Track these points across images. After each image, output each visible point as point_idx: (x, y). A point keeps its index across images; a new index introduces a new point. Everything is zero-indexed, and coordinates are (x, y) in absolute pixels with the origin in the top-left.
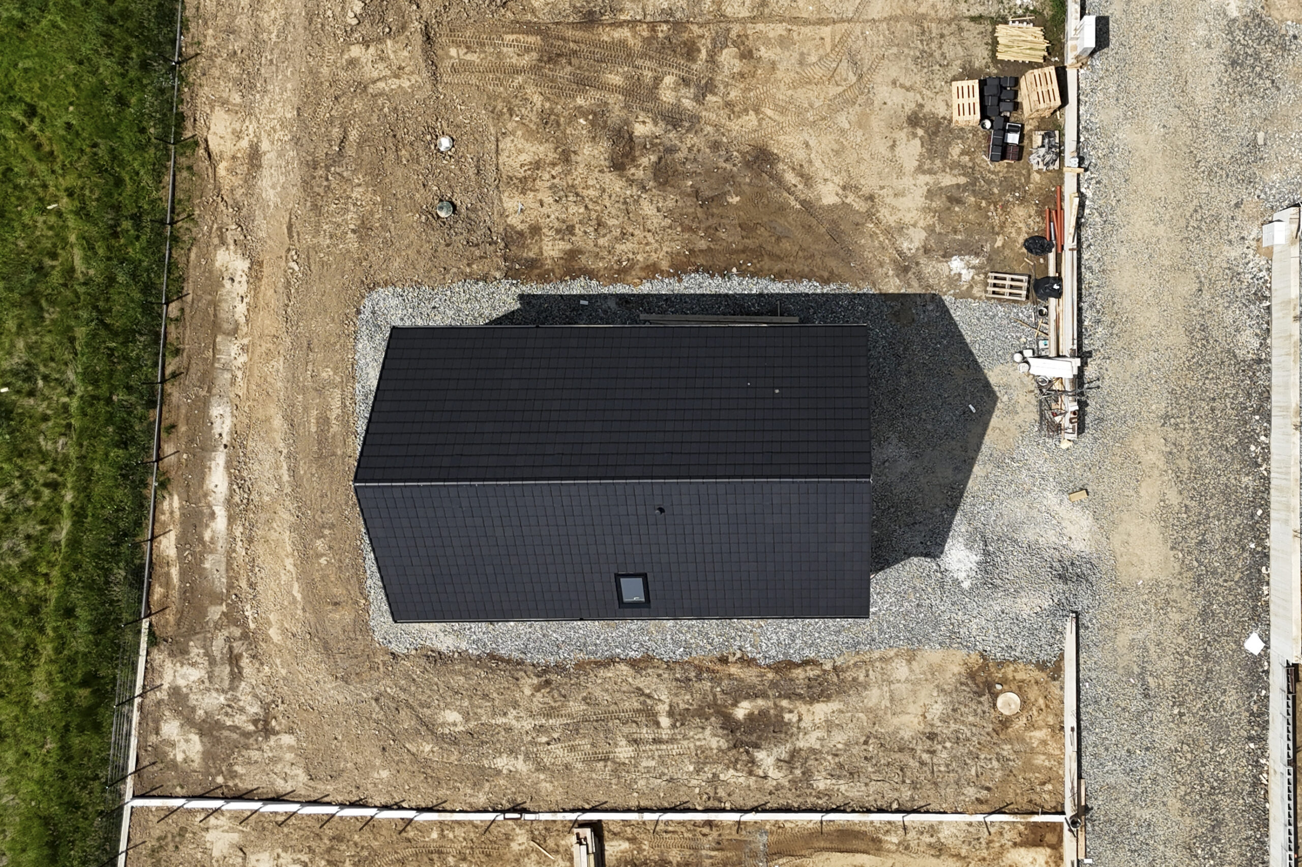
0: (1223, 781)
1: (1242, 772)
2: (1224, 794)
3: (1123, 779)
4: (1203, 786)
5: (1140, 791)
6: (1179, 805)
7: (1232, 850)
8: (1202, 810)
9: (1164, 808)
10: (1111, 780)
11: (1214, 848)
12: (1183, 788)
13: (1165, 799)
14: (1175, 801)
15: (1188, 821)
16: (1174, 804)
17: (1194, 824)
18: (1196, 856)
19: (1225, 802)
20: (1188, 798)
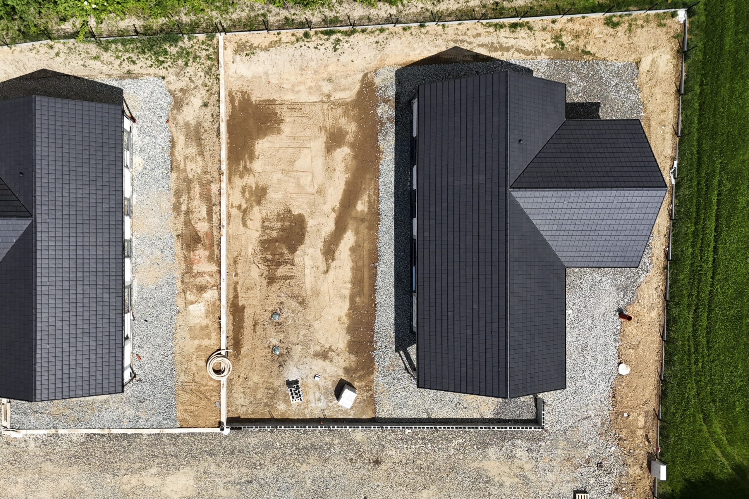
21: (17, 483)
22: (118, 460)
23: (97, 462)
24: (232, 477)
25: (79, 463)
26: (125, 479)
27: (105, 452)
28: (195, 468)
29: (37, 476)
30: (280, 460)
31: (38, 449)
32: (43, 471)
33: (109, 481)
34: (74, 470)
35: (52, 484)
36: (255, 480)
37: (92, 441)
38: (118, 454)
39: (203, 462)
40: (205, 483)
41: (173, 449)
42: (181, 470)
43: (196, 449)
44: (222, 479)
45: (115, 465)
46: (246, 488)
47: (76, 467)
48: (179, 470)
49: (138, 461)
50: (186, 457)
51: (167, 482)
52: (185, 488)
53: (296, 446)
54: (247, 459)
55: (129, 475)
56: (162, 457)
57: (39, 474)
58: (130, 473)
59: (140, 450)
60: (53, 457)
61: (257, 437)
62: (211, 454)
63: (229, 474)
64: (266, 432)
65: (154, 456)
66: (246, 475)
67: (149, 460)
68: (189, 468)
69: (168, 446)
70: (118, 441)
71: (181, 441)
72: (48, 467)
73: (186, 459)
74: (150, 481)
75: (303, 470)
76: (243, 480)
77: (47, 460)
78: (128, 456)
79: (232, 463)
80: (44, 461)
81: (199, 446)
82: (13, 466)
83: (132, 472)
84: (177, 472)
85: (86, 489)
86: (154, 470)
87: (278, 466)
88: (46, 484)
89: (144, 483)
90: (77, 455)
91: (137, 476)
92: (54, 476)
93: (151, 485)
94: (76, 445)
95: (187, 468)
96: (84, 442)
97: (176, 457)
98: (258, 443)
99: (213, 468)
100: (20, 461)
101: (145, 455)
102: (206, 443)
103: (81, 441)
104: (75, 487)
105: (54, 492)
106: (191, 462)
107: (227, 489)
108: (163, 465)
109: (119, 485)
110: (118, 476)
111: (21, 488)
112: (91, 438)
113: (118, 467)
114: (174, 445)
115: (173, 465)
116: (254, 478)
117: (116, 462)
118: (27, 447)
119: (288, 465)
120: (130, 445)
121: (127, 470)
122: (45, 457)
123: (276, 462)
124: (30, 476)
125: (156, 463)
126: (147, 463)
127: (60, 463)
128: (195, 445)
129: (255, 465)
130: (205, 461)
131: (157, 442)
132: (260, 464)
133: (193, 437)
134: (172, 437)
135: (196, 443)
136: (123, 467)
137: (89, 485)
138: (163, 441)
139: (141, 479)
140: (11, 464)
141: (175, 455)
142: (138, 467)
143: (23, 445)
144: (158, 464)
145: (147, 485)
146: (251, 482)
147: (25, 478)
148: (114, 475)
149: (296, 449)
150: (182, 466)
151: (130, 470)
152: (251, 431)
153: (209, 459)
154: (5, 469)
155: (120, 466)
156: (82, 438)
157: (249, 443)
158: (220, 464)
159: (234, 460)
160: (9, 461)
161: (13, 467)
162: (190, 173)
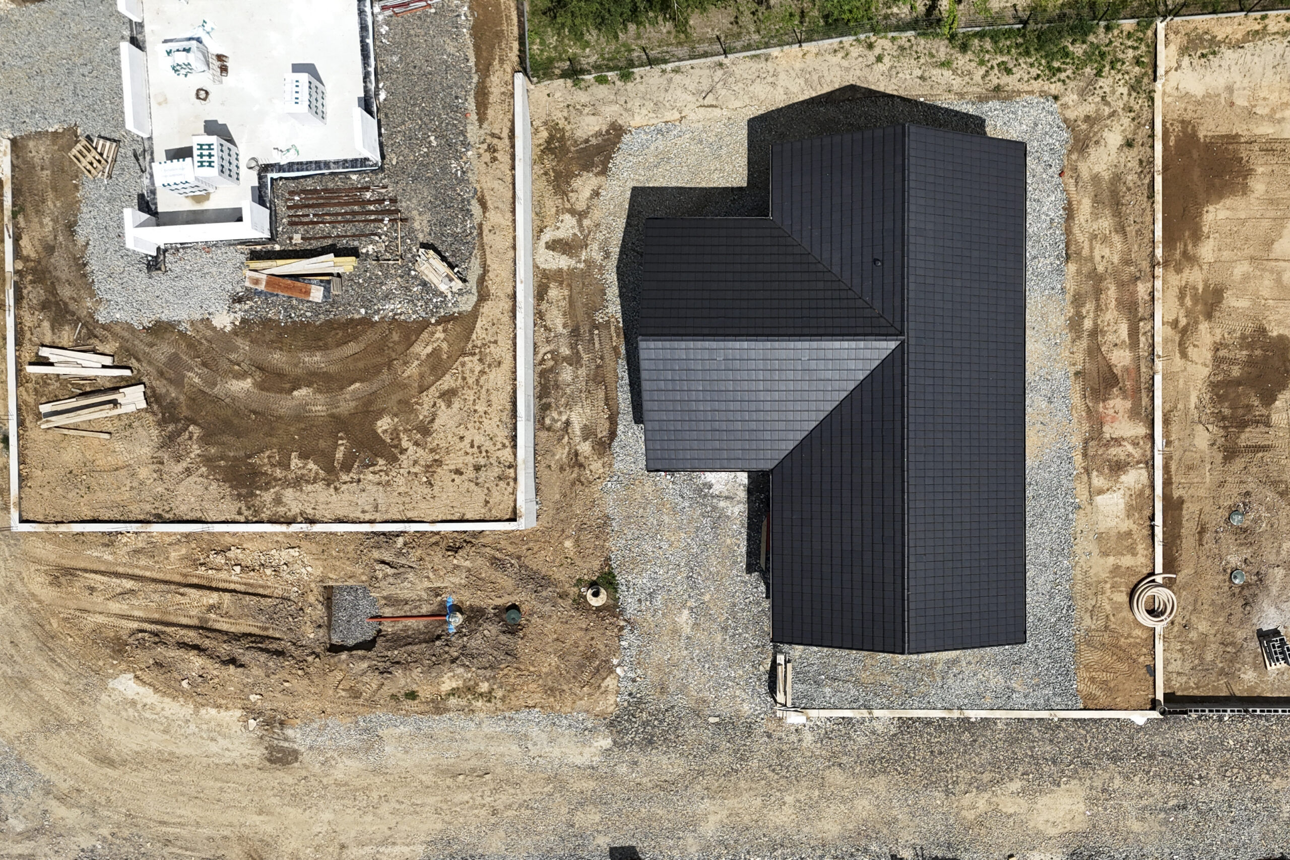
21: (784, 803)
22: (954, 766)
23: (918, 769)
24: (1151, 799)
25: (888, 770)
26: (967, 800)
27: (932, 752)
28: (1088, 782)
29: (817, 793)
30: (1235, 771)
31: (819, 745)
32: (827, 785)
33: (939, 802)
34: (880, 784)
35: (842, 806)
36: (1191, 804)
37: (909, 733)
38: (955, 756)
39: (1100, 772)
40: (1105, 809)
41: (1048, 748)
42: (1063, 786)
43: (1089, 748)
44: (1134, 802)
45: (949, 775)
46: (1176, 818)
47: (882, 777)
48: (1059, 785)
49: (989, 768)
50: (1071, 762)
51: (1039, 806)
52: (1069, 817)
53: (1263, 745)
54: (1177, 768)
55: (974, 793)
56: (1029, 763)
57: (819, 789)
58: (974, 790)
59: (991, 750)
60: (844, 760)
61: (1193, 729)
62: (1115, 758)
63: (1146, 793)
64: (1211, 721)
65: (1014, 761)
66: (1174, 796)
67: (1008, 768)
68: (1076, 781)
69: (1040, 743)
70: (954, 733)
71: (1062, 735)
72: (836, 777)
73: (1072, 766)
74: (1010, 804)
75: (1276, 788)
76: (1171, 804)
77: (833, 765)
78: (970, 759)
79: (1151, 774)
80: (829, 767)
81: (1094, 745)
82: (778, 774)
83: (977, 788)
84: (1055, 788)
85: (900, 817)
86: (1016, 786)
87: (1231, 781)
88: (833, 807)
89: (999, 807)
90: (884, 757)
91: (986, 796)
92: (846, 793)
93: (1011, 811)
94: (881, 739)
95: (1073, 782)
96: (895, 735)
97: (1054, 763)
98: (1196, 739)
99: (1118, 782)
100: (789, 766)
101: (1001, 758)
102: (1106, 739)
103: (892, 733)
104: (880, 813)
105: (846, 821)
106: (1080, 771)
107: (1143, 819)
108: (1031, 776)
109: (956, 810)
110: (954, 794)
111: (790, 812)
112: (908, 728)
113: (955, 779)
114: (1051, 741)
115: (1049, 777)
116: (1189, 800)
117: (951, 770)
118: (799, 741)
119: (1249, 779)
120: (975, 741)
121: (970, 784)
122: (829, 761)
123: (1228, 774)
124: (806, 791)
125: (1020, 774)
126: (1005, 772)
127: (856, 771)
128: (1086, 741)
129: (1191, 777)
130: (1105, 770)
131: (1020, 736)
132: (1200, 777)
133: (1084, 728)
134: (1046, 728)
135: (1088, 738)
136: (964, 778)
137: (906, 810)
138: (1030, 734)
139: (994, 799)
140: (774, 770)
141: (1052, 758)
142: (989, 779)
143: (794, 738)
144: (1023, 774)
145: (1004, 810)
146: (1185, 808)
147: (798, 796)
148: (947, 792)
149: (1263, 751)
150: (1065, 779)
151: (976, 784)
152: (1184, 719)
153: (1112, 766)
154: (763, 779)
155: (957, 777)
156: (892, 726)
157: (1179, 740)
158: (1131, 776)
159: (1154, 769)
160: (771, 766)
161: (776, 777)
162: (1099, 263)
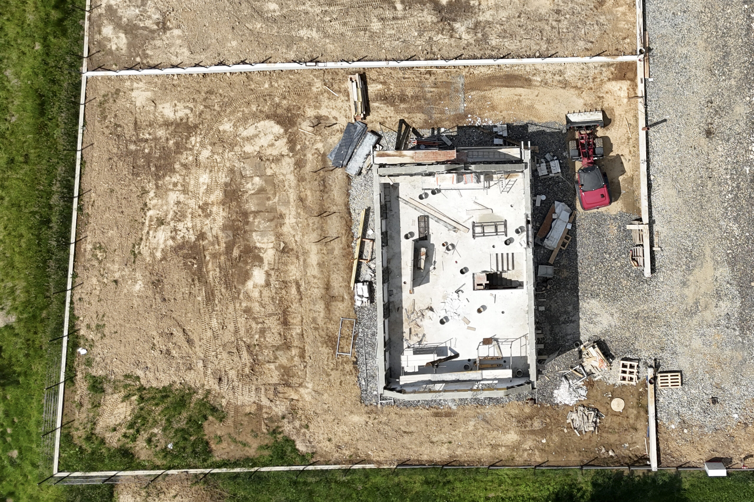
0: (729, 29)
1: (740, 23)
2: (730, 36)
3: (671, 30)
4: (717, 32)
5: (680, 37)
6: (703, 45)
7: (736, 70)
8: (718, 46)
9: (695, 47)
10: (664, 31)
11: (725, 69)
12: (706, 34)
13: (695, 41)
14: (701, 42)
15: (709, 54)
16: (701, 43)
17: (713, 55)
18: (714, 75)
19: (731, 42)
20: (709, 40)
